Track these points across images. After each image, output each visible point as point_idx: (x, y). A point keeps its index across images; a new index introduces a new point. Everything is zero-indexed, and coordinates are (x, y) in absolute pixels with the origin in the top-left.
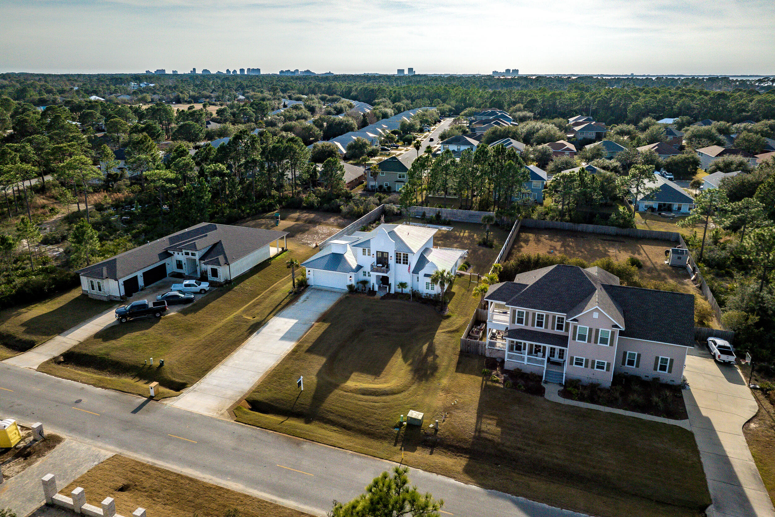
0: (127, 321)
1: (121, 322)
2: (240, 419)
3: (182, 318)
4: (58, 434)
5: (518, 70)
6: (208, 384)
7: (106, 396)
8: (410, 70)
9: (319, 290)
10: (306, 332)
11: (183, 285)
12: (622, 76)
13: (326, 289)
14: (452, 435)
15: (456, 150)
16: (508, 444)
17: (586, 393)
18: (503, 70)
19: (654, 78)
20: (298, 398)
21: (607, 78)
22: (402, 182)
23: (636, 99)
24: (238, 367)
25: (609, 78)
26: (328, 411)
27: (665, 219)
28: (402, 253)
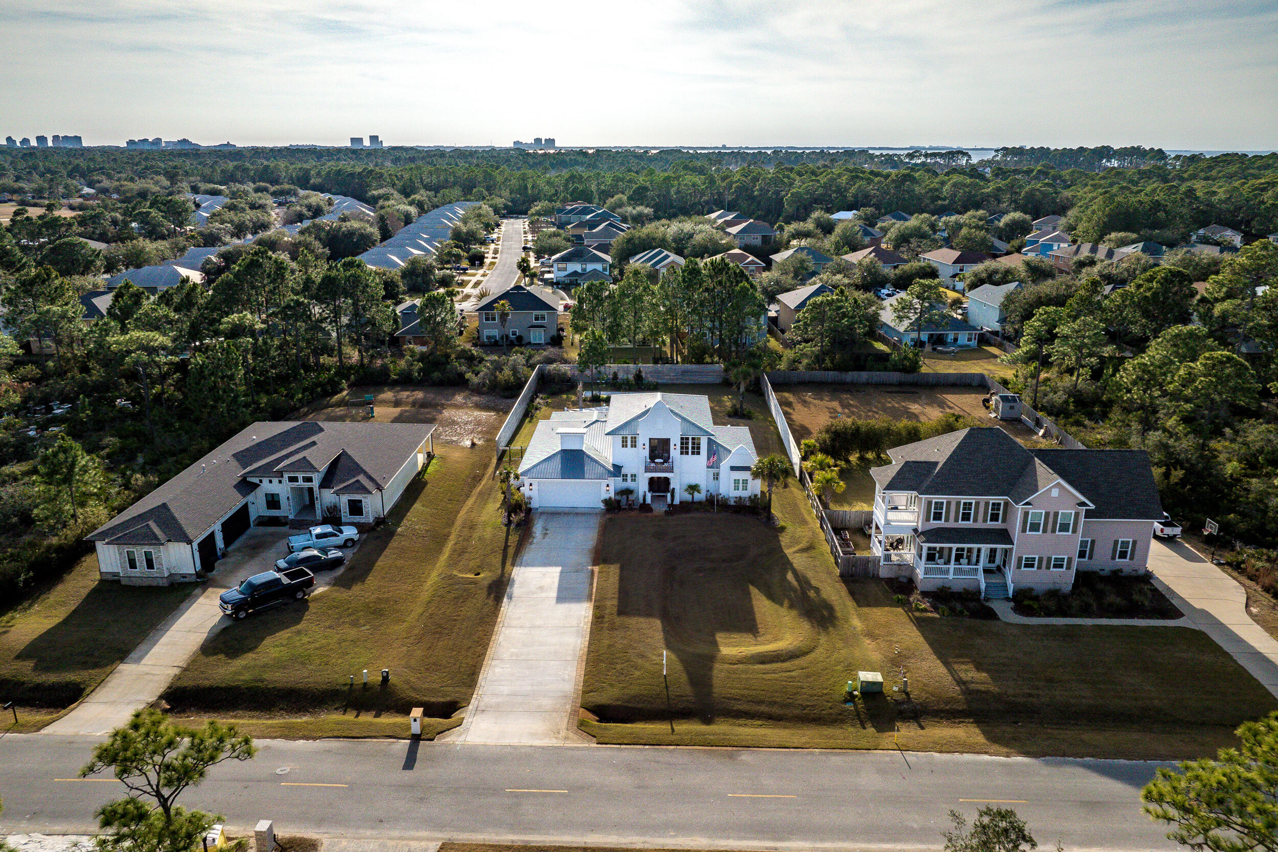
0: (248, 615)
1: (237, 619)
2: (601, 740)
3: (343, 595)
4: (298, 835)
5: (553, 140)
6: (494, 695)
7: (325, 751)
8: (374, 139)
9: (554, 514)
10: (591, 584)
11: (314, 537)
12: (747, 148)
13: (567, 510)
14: (933, 696)
15: (580, 271)
16: (1011, 692)
17: (1052, 605)
18: (531, 140)
19: (769, 152)
20: (667, 687)
21: (703, 152)
22: (542, 327)
23: (791, 184)
24: (523, 658)
25: (706, 151)
26: (729, 699)
27: (944, 356)
28: (690, 437)
